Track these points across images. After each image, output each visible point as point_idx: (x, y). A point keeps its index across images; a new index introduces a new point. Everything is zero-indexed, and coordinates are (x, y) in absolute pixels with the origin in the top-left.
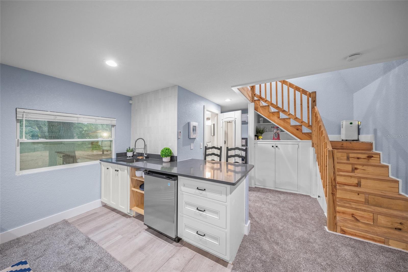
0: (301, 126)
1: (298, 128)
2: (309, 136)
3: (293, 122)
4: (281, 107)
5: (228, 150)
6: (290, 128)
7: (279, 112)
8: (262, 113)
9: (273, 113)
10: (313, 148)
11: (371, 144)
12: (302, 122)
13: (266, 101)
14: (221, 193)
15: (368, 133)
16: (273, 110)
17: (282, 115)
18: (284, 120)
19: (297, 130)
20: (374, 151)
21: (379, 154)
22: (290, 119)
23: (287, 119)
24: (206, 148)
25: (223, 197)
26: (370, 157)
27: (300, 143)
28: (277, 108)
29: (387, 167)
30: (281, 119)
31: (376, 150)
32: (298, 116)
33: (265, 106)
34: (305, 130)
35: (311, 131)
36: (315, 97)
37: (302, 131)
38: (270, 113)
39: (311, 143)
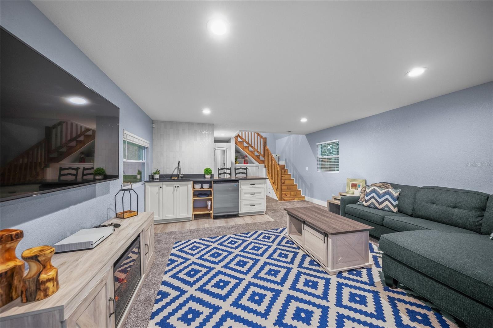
0: (260, 156)
1: (258, 157)
2: (263, 162)
3: (256, 154)
4: (250, 144)
5: (236, 169)
6: (255, 157)
7: (249, 147)
8: (240, 146)
9: (246, 147)
10: (265, 168)
11: (285, 165)
12: (260, 154)
13: (242, 139)
14: (262, 184)
15: (283, 161)
16: (245, 144)
17: (251, 149)
18: (251, 152)
19: (258, 158)
20: (285, 169)
21: (287, 170)
22: (254, 151)
23: (253, 151)
24: (219, 170)
25: (263, 185)
26: (285, 171)
27: (259, 166)
28: (248, 144)
29: (290, 174)
30: (250, 151)
31: (286, 168)
32: (259, 150)
33: (241, 142)
34: (262, 158)
35: (264, 159)
36: (266, 141)
37: (260, 159)
38: (244, 146)
39: (264, 166)
